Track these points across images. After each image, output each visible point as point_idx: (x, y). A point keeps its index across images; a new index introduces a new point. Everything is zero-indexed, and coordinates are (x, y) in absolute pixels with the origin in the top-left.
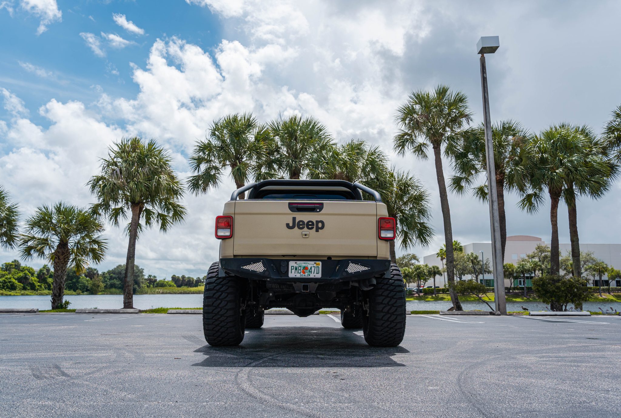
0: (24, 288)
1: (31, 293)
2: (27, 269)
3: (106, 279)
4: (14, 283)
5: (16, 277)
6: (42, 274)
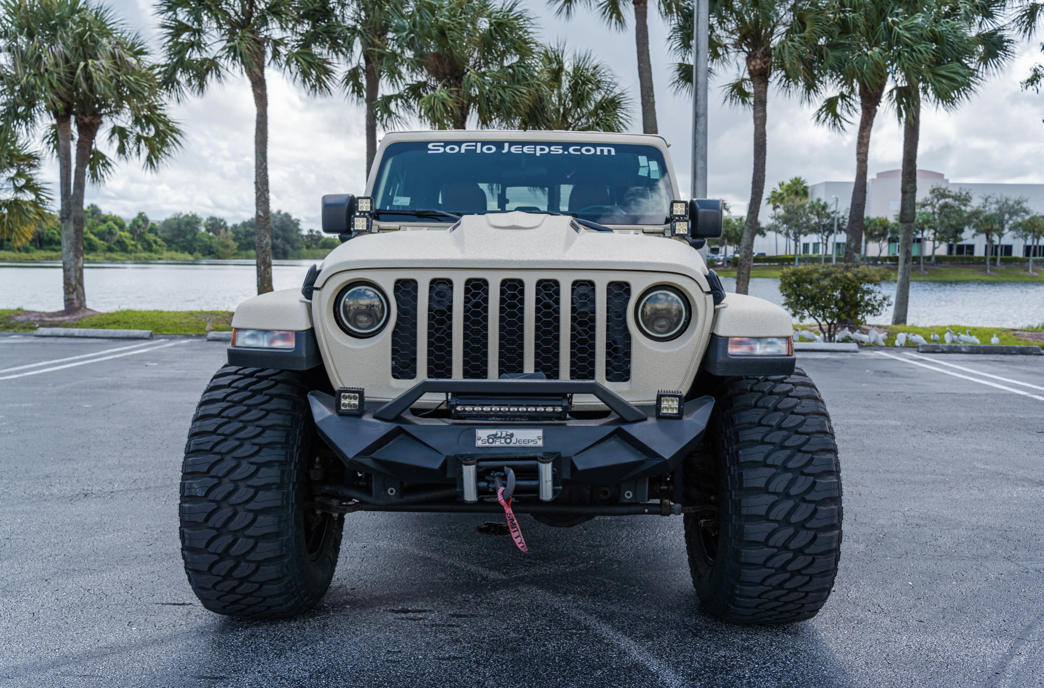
0: (110, 250)
1: (121, 256)
2: (112, 220)
3: (240, 236)
4: (91, 240)
5: (95, 231)
6: (136, 227)
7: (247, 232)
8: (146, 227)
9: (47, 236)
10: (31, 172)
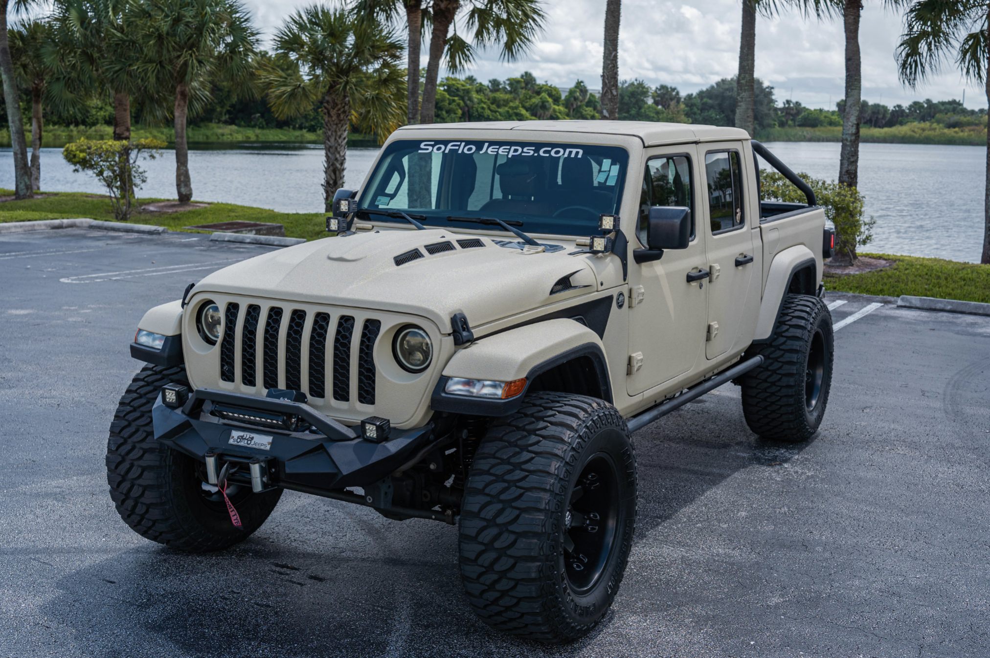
2: (546, 90)
3: (695, 110)
5: (527, 105)
6: (572, 99)
7: (704, 104)
8: (584, 99)
9: (477, 111)
10: (395, 63)
